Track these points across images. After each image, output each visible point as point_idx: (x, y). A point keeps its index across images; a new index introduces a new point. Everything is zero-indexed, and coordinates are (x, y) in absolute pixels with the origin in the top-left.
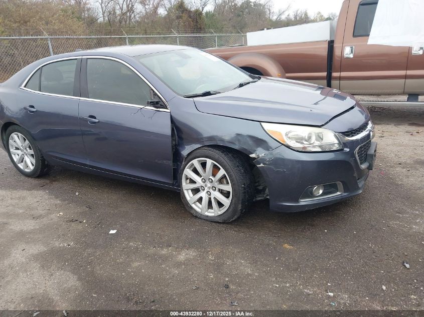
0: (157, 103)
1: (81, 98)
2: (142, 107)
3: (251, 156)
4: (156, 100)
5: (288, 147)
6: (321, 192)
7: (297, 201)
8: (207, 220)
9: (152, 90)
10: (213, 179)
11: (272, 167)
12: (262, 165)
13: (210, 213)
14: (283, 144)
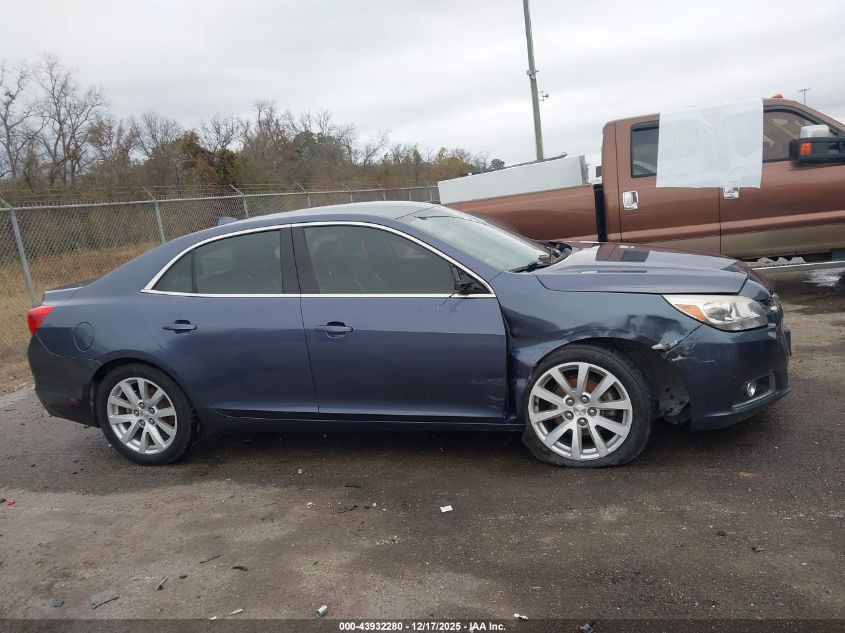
0: (469, 285)
1: (303, 295)
2: (447, 295)
3: (654, 347)
4: (466, 281)
5: (712, 326)
6: (753, 391)
7: (729, 408)
8: (586, 468)
9: (455, 266)
10: (589, 396)
11: (694, 358)
12: (680, 358)
13: (590, 455)
14: (703, 323)
